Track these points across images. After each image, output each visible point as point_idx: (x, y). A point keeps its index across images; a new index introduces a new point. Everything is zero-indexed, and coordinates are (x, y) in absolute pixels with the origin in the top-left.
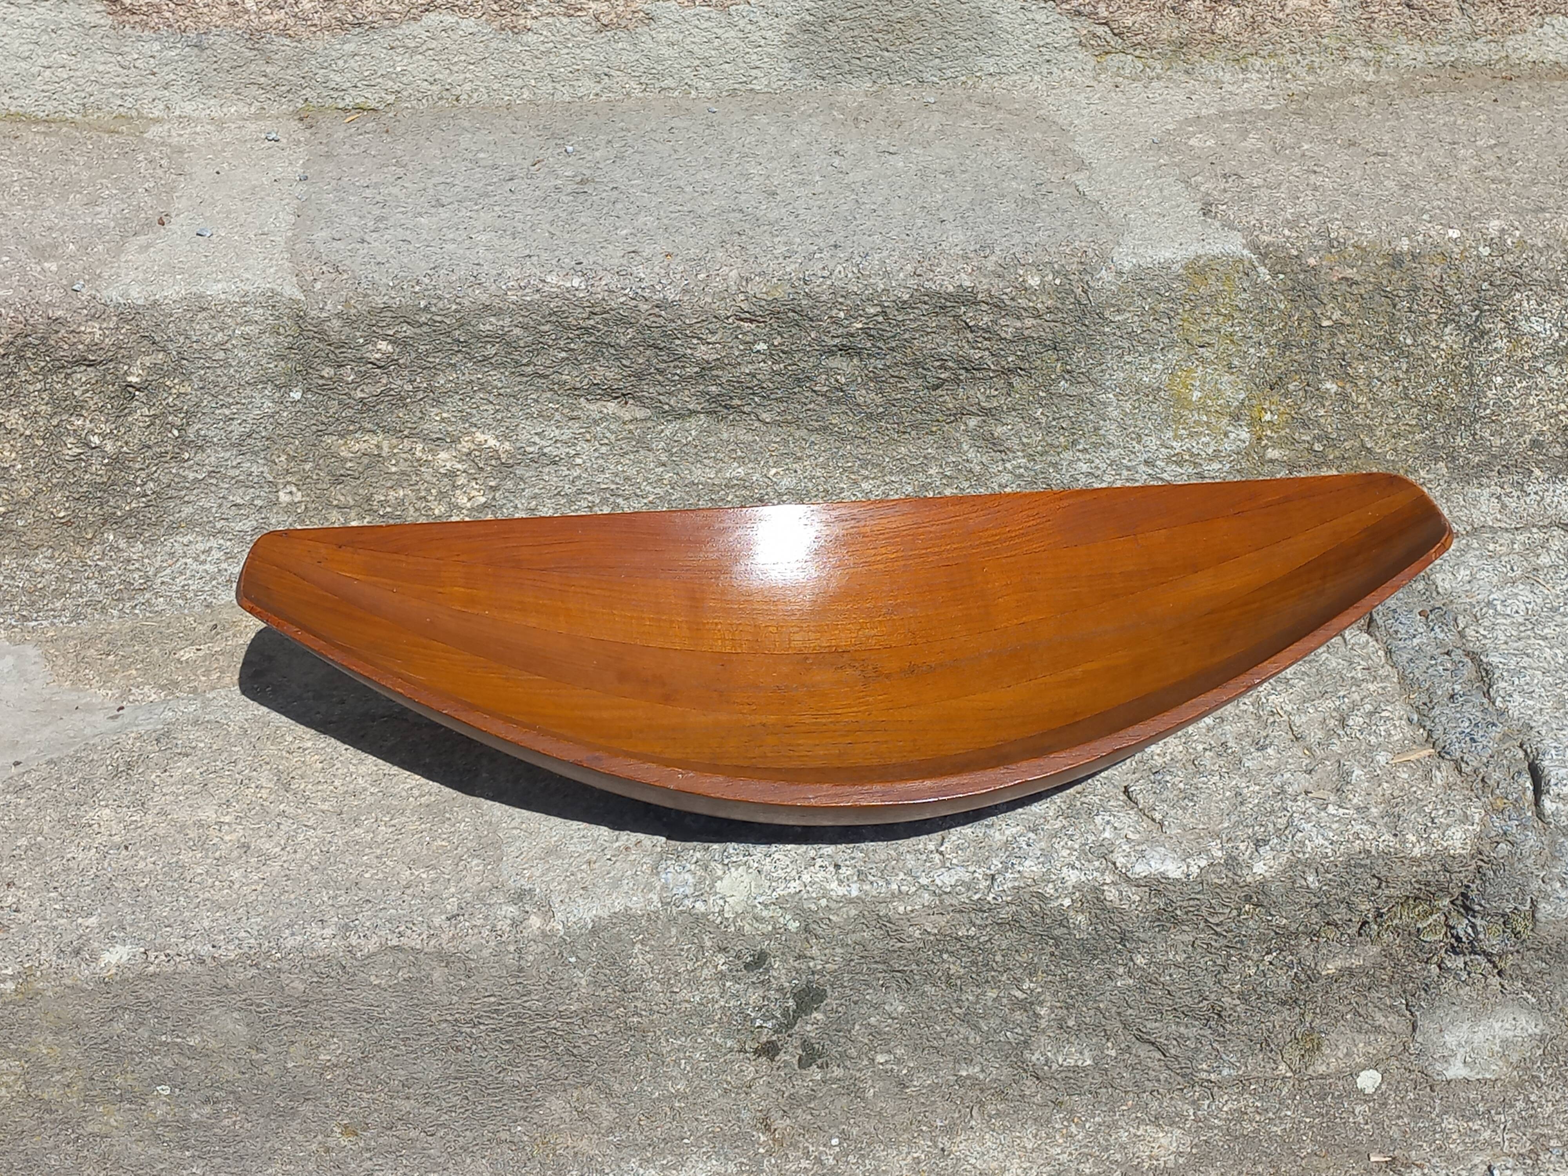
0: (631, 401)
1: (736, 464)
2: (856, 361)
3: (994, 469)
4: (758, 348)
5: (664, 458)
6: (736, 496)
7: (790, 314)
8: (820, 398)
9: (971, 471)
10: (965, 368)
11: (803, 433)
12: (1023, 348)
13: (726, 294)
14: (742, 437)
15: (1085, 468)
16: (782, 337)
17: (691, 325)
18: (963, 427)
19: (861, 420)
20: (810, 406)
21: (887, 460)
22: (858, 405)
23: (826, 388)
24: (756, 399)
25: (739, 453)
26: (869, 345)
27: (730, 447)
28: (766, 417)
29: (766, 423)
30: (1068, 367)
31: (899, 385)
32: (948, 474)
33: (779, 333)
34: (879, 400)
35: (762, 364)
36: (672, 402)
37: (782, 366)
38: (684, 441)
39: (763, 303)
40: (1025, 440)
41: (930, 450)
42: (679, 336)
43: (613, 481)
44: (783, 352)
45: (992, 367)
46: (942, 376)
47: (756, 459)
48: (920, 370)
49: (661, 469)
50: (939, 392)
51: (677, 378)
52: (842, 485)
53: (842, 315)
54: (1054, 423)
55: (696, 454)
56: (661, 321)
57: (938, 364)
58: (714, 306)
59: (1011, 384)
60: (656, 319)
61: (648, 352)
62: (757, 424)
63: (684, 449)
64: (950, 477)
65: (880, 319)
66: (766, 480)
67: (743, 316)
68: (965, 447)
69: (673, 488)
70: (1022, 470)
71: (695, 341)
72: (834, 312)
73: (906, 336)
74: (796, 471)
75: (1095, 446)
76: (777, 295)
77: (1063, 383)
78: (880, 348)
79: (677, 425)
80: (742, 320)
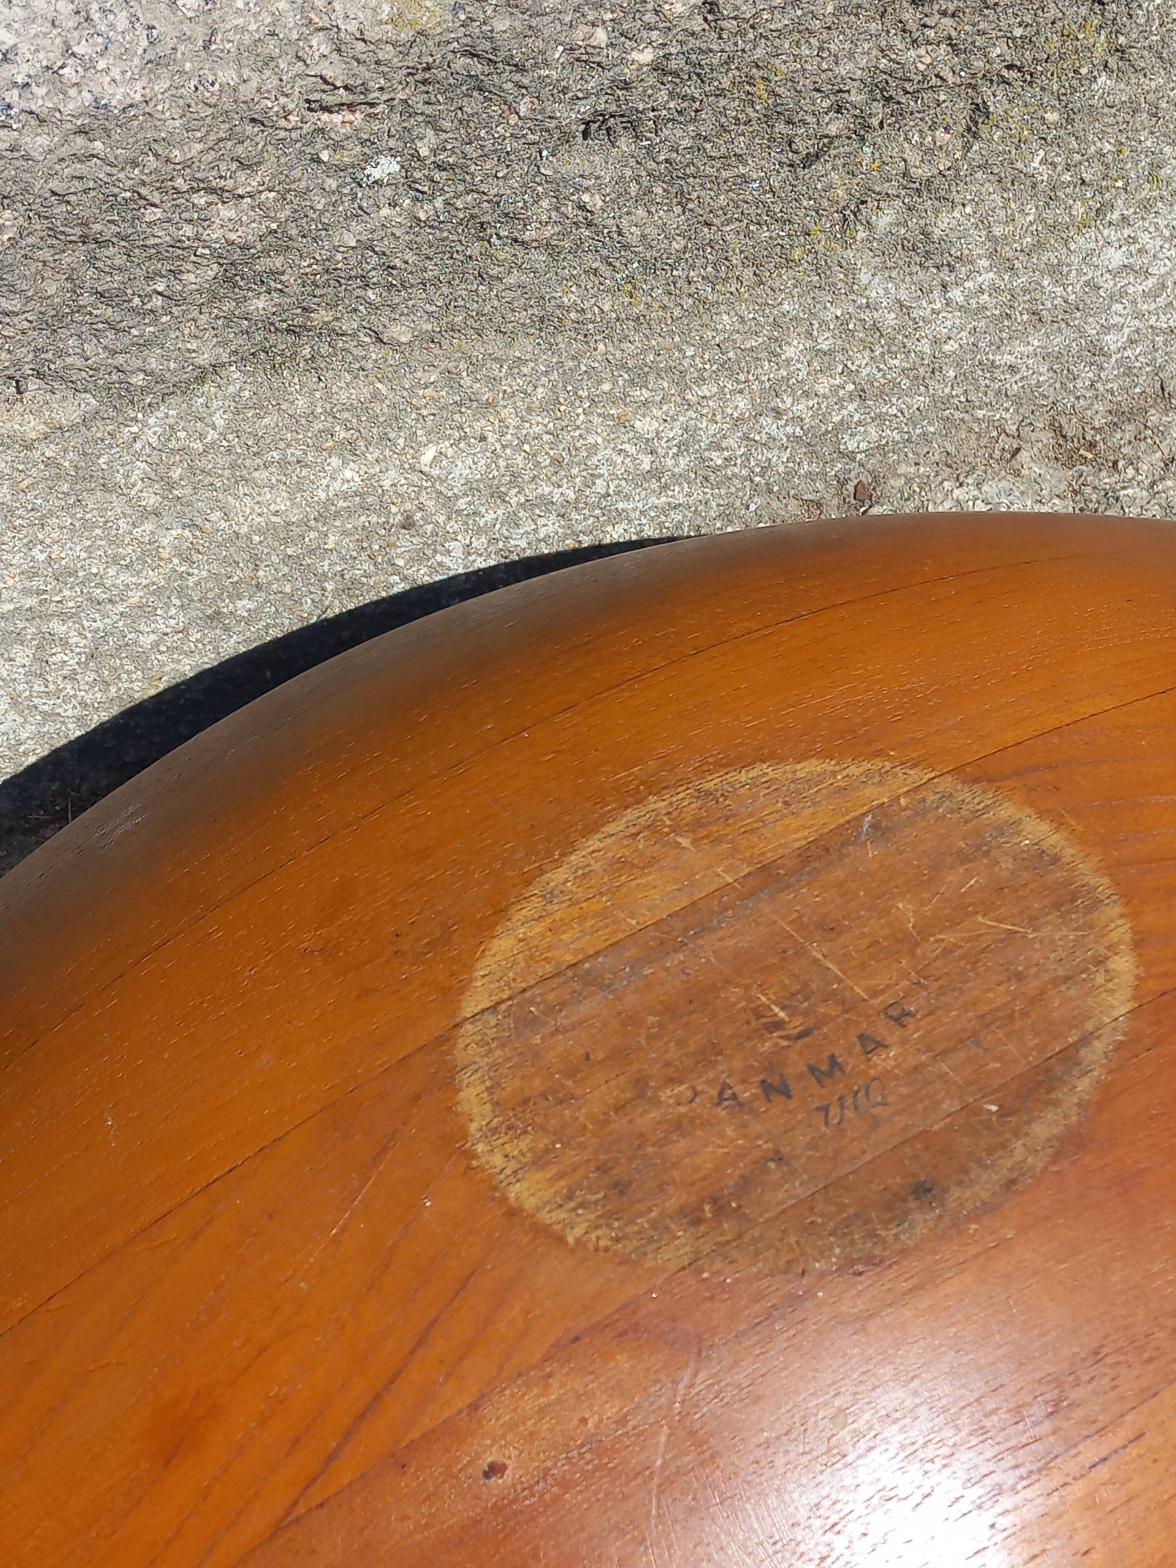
0: (33, 385)
1: (335, 461)
2: (625, 143)
3: (922, 310)
4: (376, 174)
5: (151, 500)
6: (345, 533)
7: (461, 63)
8: (534, 255)
9: (876, 328)
10: (889, 99)
11: (494, 344)
12: (1028, 19)
13: (271, 47)
14: (343, 396)
15: (1115, 257)
16: (438, 130)
17: (188, 164)
18: (861, 235)
19: (630, 280)
20: (511, 280)
21: (689, 353)
22: (626, 247)
23: (549, 231)
24: (371, 294)
25: (342, 434)
26: (663, 96)
27: (318, 426)
28: (400, 332)
29: (395, 345)
30: (1122, 40)
31: (724, 174)
32: (825, 347)
33: (432, 122)
34: (675, 219)
35: (385, 211)
36: (153, 364)
37: (439, 203)
38: (198, 446)
39: (387, 53)
40: (997, 231)
41: (786, 307)
42: (156, 198)
43: (27, 592)
44: (440, 167)
45: (951, 79)
46: (833, 130)
47: (384, 437)
48: (781, 127)
49: (148, 527)
50: (818, 166)
51: (158, 302)
52: (591, 440)
53: (601, 36)
54: (1067, 177)
55: (232, 466)
56: (97, 170)
57: (826, 103)
58: (247, 91)
59: (980, 110)
60: (79, 168)
61: (66, 259)
62: (375, 353)
63: (202, 463)
64: (830, 353)
65: (697, 25)
66: (415, 478)
67: (329, 99)
68: (864, 277)
69: (188, 560)
70: (986, 297)
71: (200, 200)
72: (579, 35)
73: (759, 53)
74: (483, 439)
75: (1146, 206)
76: (425, 21)
77: (1102, 79)
78: (684, 98)
79: (169, 411)
80: (327, 109)
